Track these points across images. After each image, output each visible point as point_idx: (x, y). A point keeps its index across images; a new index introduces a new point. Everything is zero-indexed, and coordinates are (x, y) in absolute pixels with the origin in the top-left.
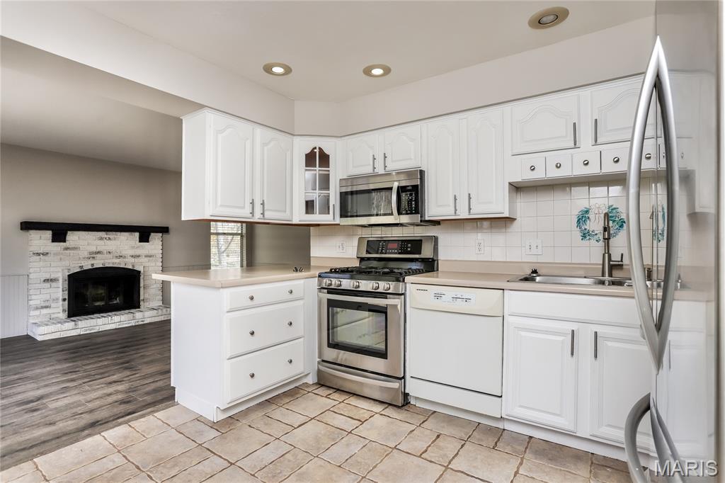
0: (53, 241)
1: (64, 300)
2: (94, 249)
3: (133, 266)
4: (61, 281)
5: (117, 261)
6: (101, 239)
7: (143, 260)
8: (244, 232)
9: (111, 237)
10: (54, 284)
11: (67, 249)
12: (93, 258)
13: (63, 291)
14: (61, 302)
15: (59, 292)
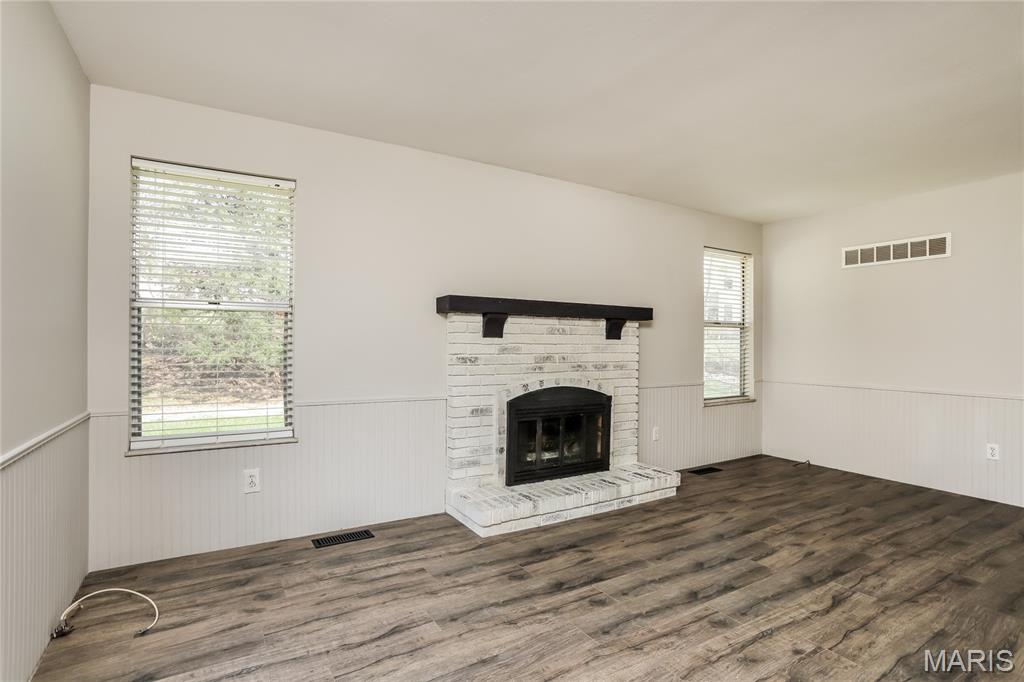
0: (485, 335)
1: (502, 450)
2: (542, 350)
3: (599, 386)
4: (495, 413)
5: (575, 375)
6: (552, 332)
7: (611, 373)
8: (750, 318)
9: (567, 328)
10: (485, 420)
11: (504, 350)
12: (540, 368)
13: (500, 433)
14: (495, 455)
15: (493, 434)
